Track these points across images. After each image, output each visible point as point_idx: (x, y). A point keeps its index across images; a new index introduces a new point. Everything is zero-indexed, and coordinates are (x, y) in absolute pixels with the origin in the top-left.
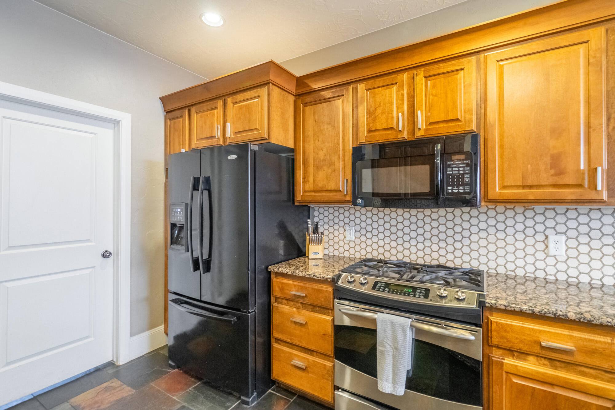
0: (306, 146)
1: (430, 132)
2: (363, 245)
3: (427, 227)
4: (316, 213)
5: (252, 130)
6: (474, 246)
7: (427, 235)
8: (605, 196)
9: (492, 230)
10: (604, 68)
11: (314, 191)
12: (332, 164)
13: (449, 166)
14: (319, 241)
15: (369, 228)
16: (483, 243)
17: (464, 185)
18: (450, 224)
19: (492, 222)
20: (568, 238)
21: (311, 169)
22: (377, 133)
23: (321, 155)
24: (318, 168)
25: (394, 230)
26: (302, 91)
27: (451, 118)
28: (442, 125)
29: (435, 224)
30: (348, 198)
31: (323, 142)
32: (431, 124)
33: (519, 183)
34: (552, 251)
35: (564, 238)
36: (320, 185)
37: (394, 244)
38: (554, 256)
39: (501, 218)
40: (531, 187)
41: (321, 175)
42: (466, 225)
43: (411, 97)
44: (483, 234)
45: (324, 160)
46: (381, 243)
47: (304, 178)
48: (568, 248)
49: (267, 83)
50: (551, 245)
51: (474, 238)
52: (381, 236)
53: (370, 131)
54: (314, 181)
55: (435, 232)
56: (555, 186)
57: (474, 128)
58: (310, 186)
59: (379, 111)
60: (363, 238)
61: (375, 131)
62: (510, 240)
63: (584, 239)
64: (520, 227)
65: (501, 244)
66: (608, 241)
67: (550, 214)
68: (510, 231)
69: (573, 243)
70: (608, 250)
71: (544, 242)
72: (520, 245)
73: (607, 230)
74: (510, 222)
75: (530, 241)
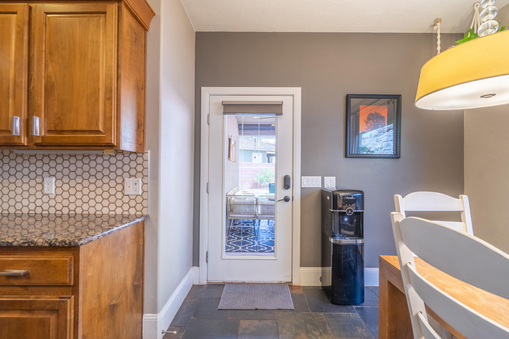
20: (57, 179)
34: (46, 191)
35: (54, 179)
38: (48, 195)
48: (57, 187)
50: (46, 186)
62: (19, 183)
63: (66, 180)
64: (26, 171)
65: (12, 187)
66: (79, 180)
67: (46, 160)
68: (19, 175)
69: (59, 183)
70: (79, 187)
71: (42, 183)
72: (26, 187)
73: (79, 172)
74: (19, 168)
75: (32, 183)
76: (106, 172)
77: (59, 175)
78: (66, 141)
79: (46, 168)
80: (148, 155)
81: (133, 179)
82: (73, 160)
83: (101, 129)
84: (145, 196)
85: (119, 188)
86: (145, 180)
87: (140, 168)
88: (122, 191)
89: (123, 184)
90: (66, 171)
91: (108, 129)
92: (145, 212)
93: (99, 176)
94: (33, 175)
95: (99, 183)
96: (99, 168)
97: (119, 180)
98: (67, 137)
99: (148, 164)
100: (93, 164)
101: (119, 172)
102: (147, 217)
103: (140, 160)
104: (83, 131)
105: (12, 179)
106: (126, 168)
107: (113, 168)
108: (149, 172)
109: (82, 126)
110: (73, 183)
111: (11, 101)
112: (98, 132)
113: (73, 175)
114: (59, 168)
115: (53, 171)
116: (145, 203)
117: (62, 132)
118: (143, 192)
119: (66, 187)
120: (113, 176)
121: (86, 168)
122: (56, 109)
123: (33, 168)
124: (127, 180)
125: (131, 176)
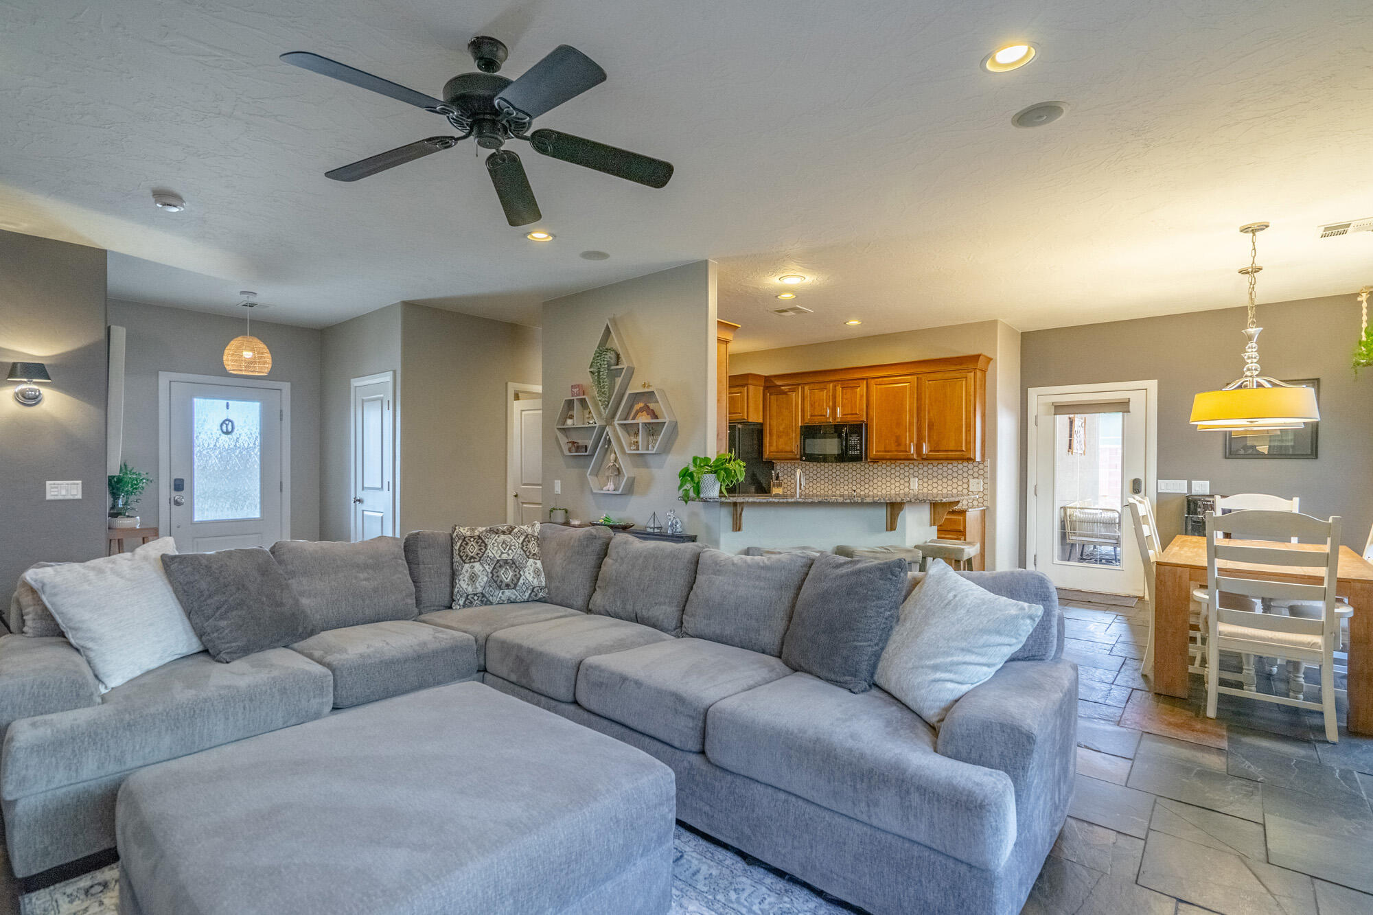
0: (772, 422)
1: (844, 420)
2: (811, 489)
3: (850, 476)
4: (778, 467)
5: (737, 413)
6: (875, 486)
7: (850, 481)
8: (915, 457)
9: (884, 476)
10: (916, 396)
11: (777, 452)
12: (788, 435)
13: (850, 440)
14: (780, 485)
15: (815, 477)
16: (880, 484)
17: (857, 450)
18: (863, 473)
19: (884, 471)
20: (919, 479)
21: (775, 437)
22: (815, 418)
23: (781, 429)
24: (779, 437)
25: (830, 477)
26: (768, 384)
27: (853, 412)
28: (849, 416)
29: (854, 473)
30: (798, 457)
31: (783, 420)
32: (844, 415)
33: (883, 450)
34: (911, 487)
35: (917, 479)
36: (780, 447)
37: (830, 487)
38: (913, 489)
39: (889, 468)
40: (888, 452)
41: (781, 441)
42: (871, 473)
43: (834, 397)
44: (880, 479)
45: (783, 432)
46: (822, 487)
47: (770, 443)
48: (919, 485)
49: (747, 385)
50: (912, 484)
51: (875, 481)
52: (822, 482)
53: (811, 416)
54: (777, 445)
55: (854, 478)
56: (897, 451)
57: (864, 419)
58: (774, 448)
59: (817, 404)
60: (811, 484)
61: (814, 416)
62: (893, 481)
63: (925, 480)
64: (898, 474)
65: (889, 484)
66: (935, 480)
67: (911, 466)
68: (893, 476)
69: (921, 482)
70: (935, 485)
71: (909, 482)
72: (897, 484)
73: (935, 474)
74: (893, 471)
75: (902, 482)
76: (955, 475)
77: (921, 477)
78: (941, 456)
79: (911, 471)
80: (988, 463)
81: (976, 480)
82: (930, 466)
83: (964, 449)
84: (985, 492)
85: (965, 486)
86: (986, 481)
87: (981, 472)
88: (968, 488)
89: (968, 483)
90: (926, 474)
91: (968, 449)
92: (985, 503)
93: (950, 477)
94: (902, 476)
95: (950, 482)
96: (950, 472)
97: (965, 480)
98: (942, 455)
99: (988, 469)
100: (945, 469)
101: (965, 475)
102: (987, 507)
103: (981, 466)
104: (952, 451)
105: (888, 479)
106: (970, 472)
107: (960, 472)
108: (988, 475)
109: (952, 448)
110: (930, 482)
111: (908, 434)
112: (963, 451)
113: (930, 477)
114: (921, 471)
115: (916, 474)
116: (985, 498)
117: (938, 451)
118: (984, 489)
119: (925, 485)
120: (960, 477)
121: (940, 471)
122: (935, 437)
123: (902, 471)
124: (971, 480)
125: (974, 478)
